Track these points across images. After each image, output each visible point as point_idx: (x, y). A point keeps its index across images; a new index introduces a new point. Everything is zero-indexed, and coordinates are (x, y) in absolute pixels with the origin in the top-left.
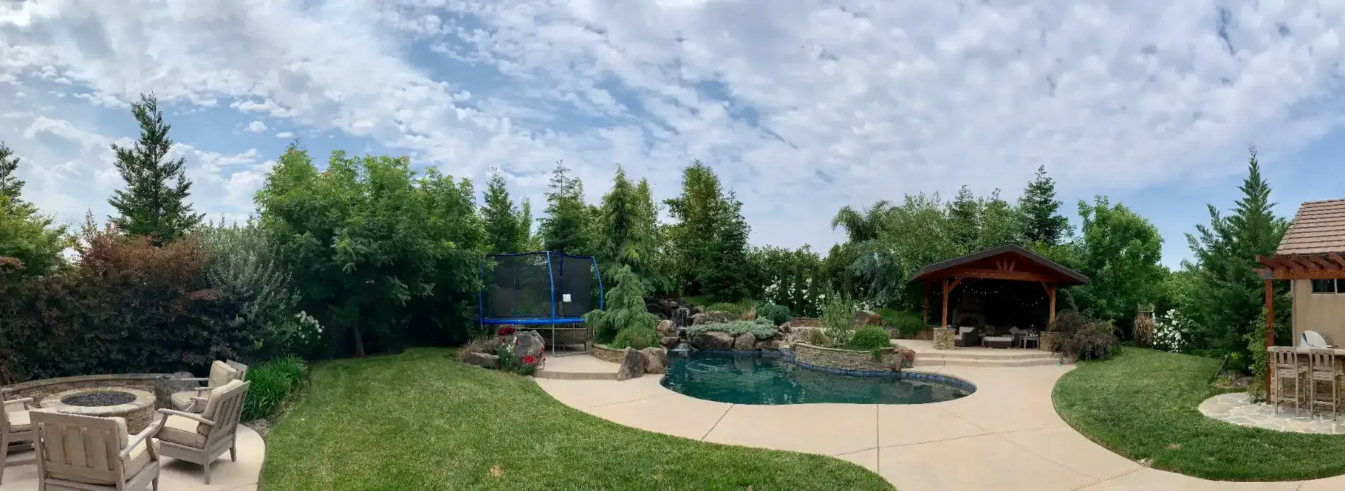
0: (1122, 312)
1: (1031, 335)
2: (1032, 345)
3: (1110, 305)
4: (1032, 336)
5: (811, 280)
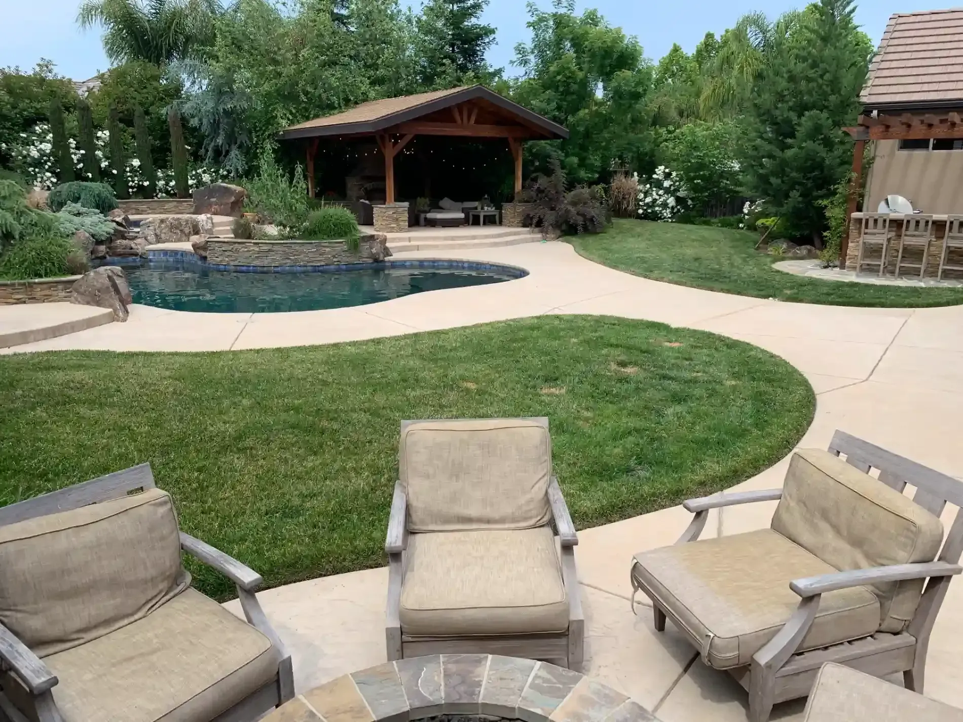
0: (597, 172)
2: (490, 221)
3: (583, 163)
5: (51, 135)
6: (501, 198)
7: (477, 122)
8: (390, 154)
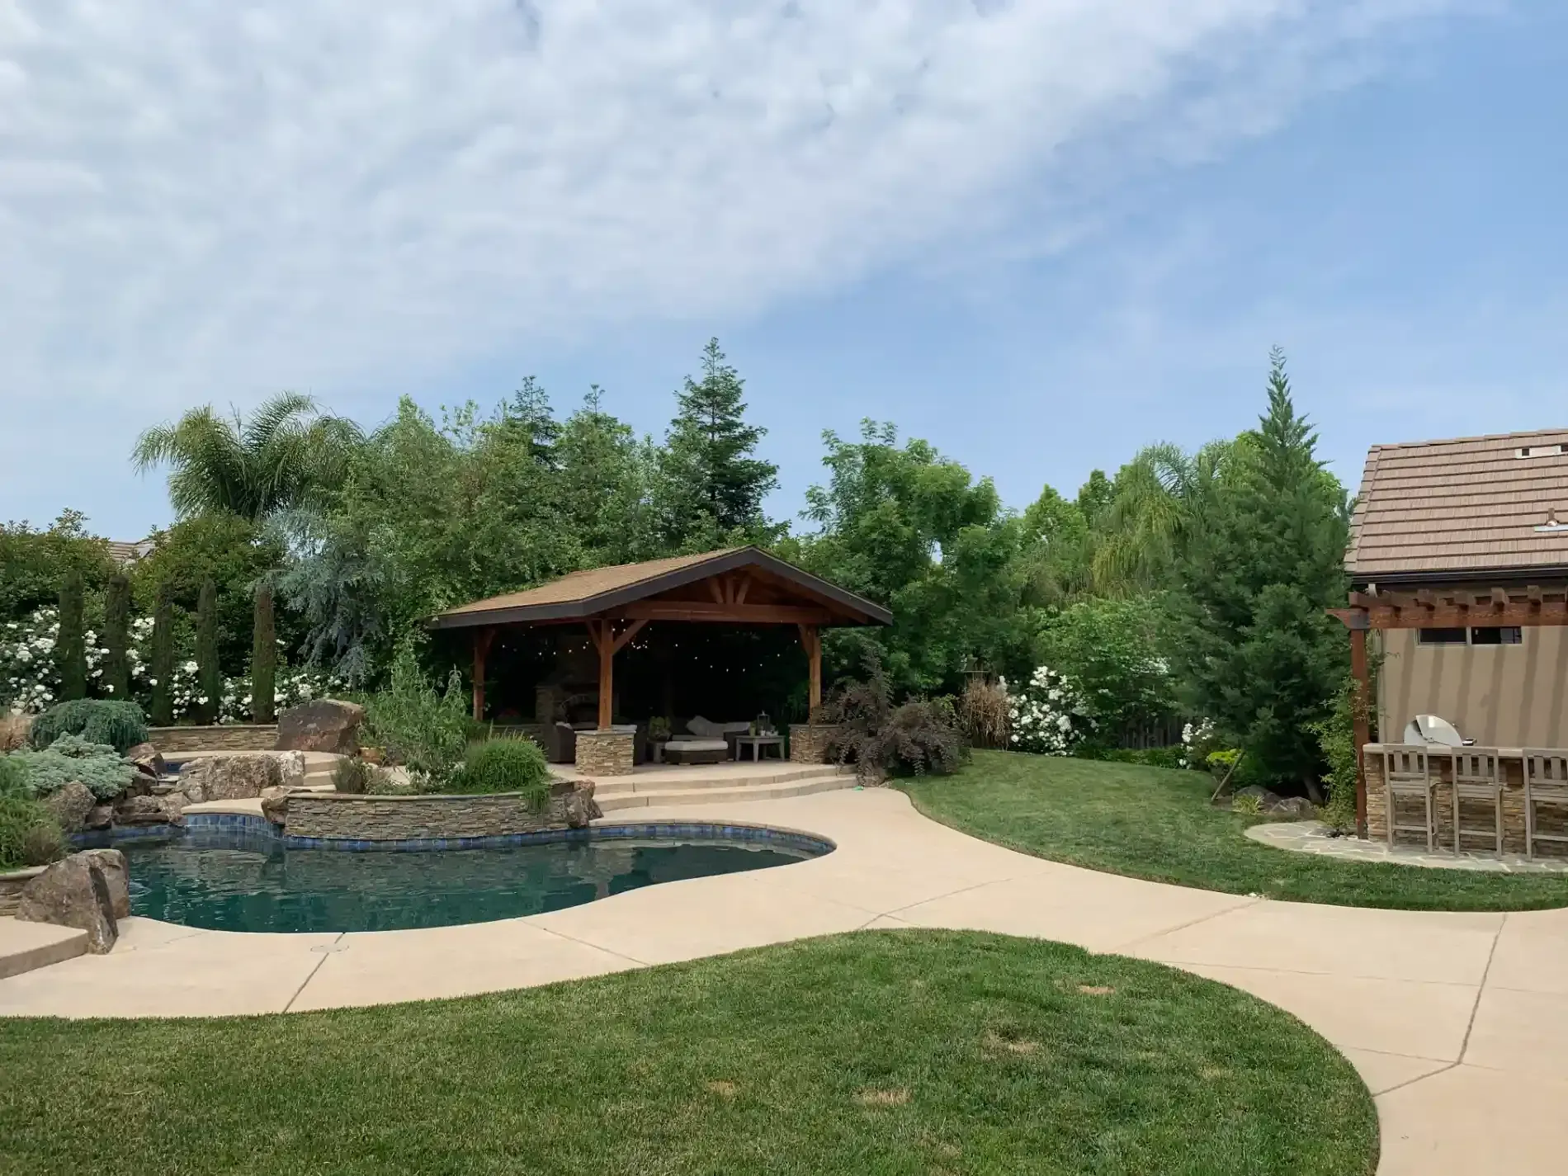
0: (941, 676)
1: (763, 733)
3: (917, 662)
4: (769, 735)
6: (788, 716)
7: (747, 601)
8: (608, 649)
